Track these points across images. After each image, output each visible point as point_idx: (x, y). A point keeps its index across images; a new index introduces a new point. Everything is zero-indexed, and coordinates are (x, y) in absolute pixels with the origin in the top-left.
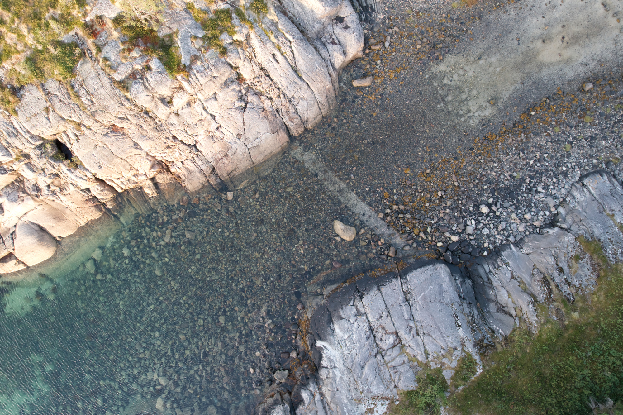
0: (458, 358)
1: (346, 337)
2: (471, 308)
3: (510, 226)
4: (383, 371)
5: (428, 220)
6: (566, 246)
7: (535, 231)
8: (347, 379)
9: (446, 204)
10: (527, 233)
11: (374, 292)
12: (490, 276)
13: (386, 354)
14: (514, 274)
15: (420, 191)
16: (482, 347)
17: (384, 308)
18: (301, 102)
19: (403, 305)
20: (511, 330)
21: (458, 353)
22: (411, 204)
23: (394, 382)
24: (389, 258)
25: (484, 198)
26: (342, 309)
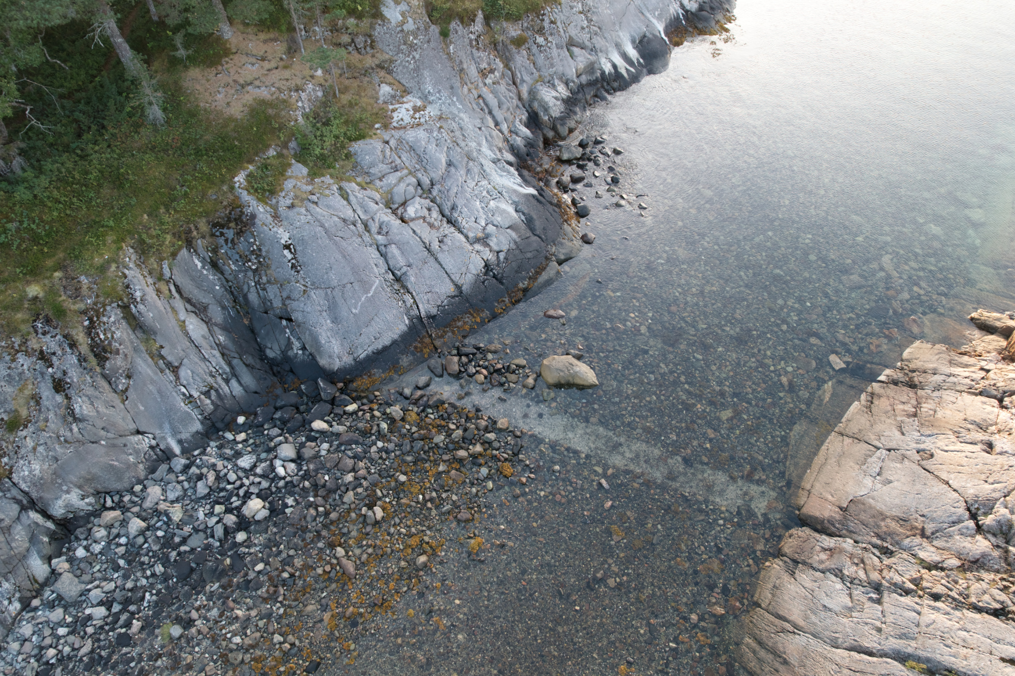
0: (283, 194)
1: (492, 204)
2: (264, 301)
3: (185, 490)
4: (414, 161)
5: (391, 446)
6: (41, 449)
7: (116, 498)
8: (470, 144)
9: (356, 494)
10: (138, 488)
11: (466, 282)
12: (228, 369)
13: (416, 190)
14: (172, 378)
15: (429, 505)
16: (238, 220)
17: (440, 256)
18: (847, 601)
19: (405, 269)
20: (179, 257)
21: (284, 202)
22: (441, 468)
23: (391, 148)
24: (455, 352)
25: (259, 539)
26: (516, 243)
